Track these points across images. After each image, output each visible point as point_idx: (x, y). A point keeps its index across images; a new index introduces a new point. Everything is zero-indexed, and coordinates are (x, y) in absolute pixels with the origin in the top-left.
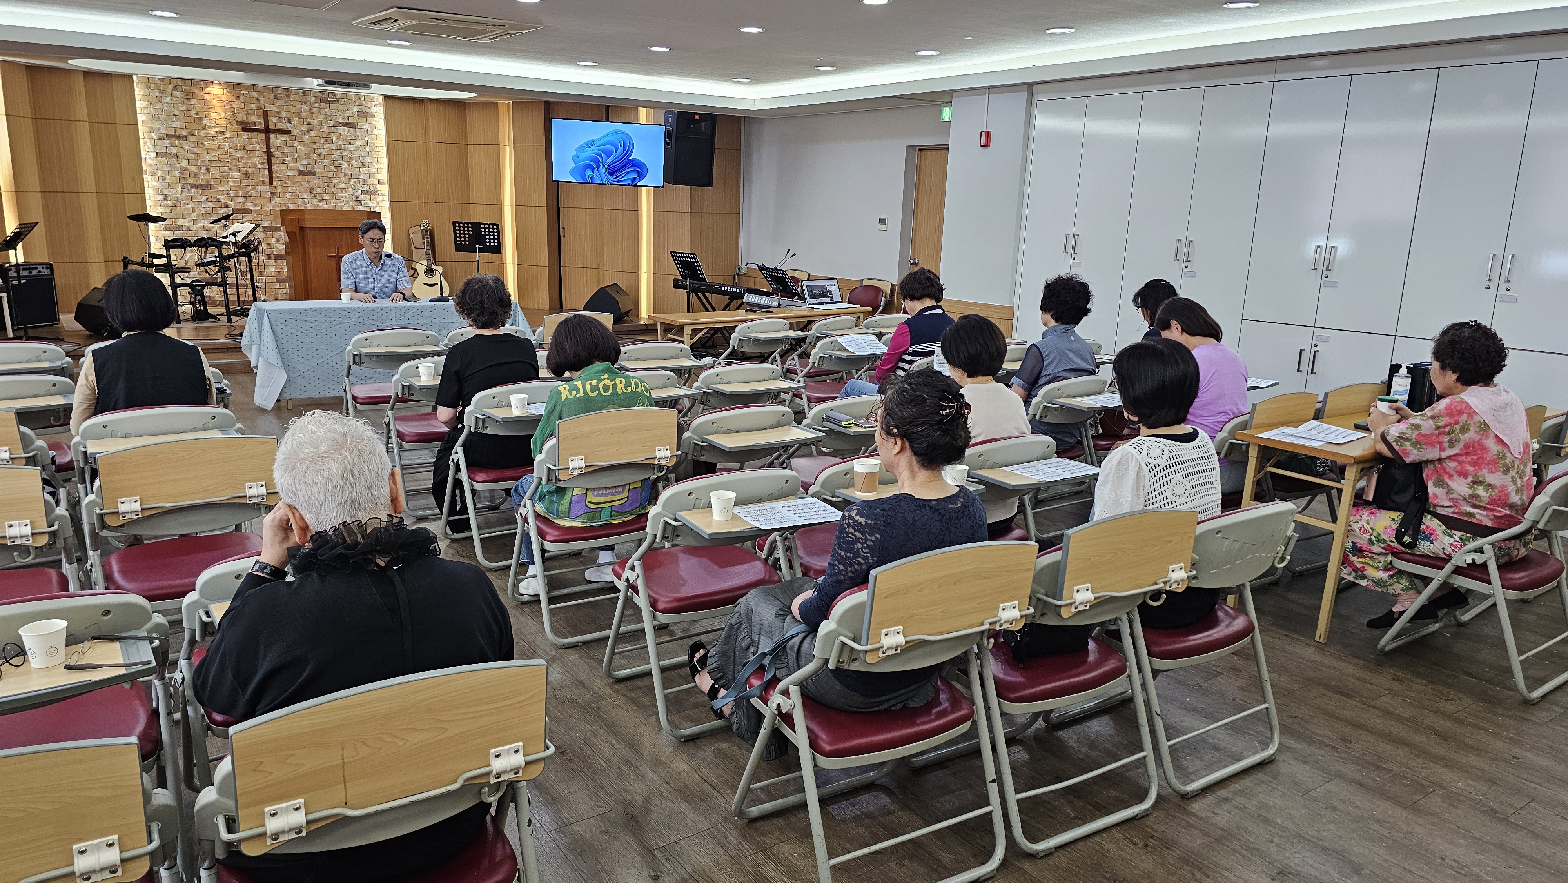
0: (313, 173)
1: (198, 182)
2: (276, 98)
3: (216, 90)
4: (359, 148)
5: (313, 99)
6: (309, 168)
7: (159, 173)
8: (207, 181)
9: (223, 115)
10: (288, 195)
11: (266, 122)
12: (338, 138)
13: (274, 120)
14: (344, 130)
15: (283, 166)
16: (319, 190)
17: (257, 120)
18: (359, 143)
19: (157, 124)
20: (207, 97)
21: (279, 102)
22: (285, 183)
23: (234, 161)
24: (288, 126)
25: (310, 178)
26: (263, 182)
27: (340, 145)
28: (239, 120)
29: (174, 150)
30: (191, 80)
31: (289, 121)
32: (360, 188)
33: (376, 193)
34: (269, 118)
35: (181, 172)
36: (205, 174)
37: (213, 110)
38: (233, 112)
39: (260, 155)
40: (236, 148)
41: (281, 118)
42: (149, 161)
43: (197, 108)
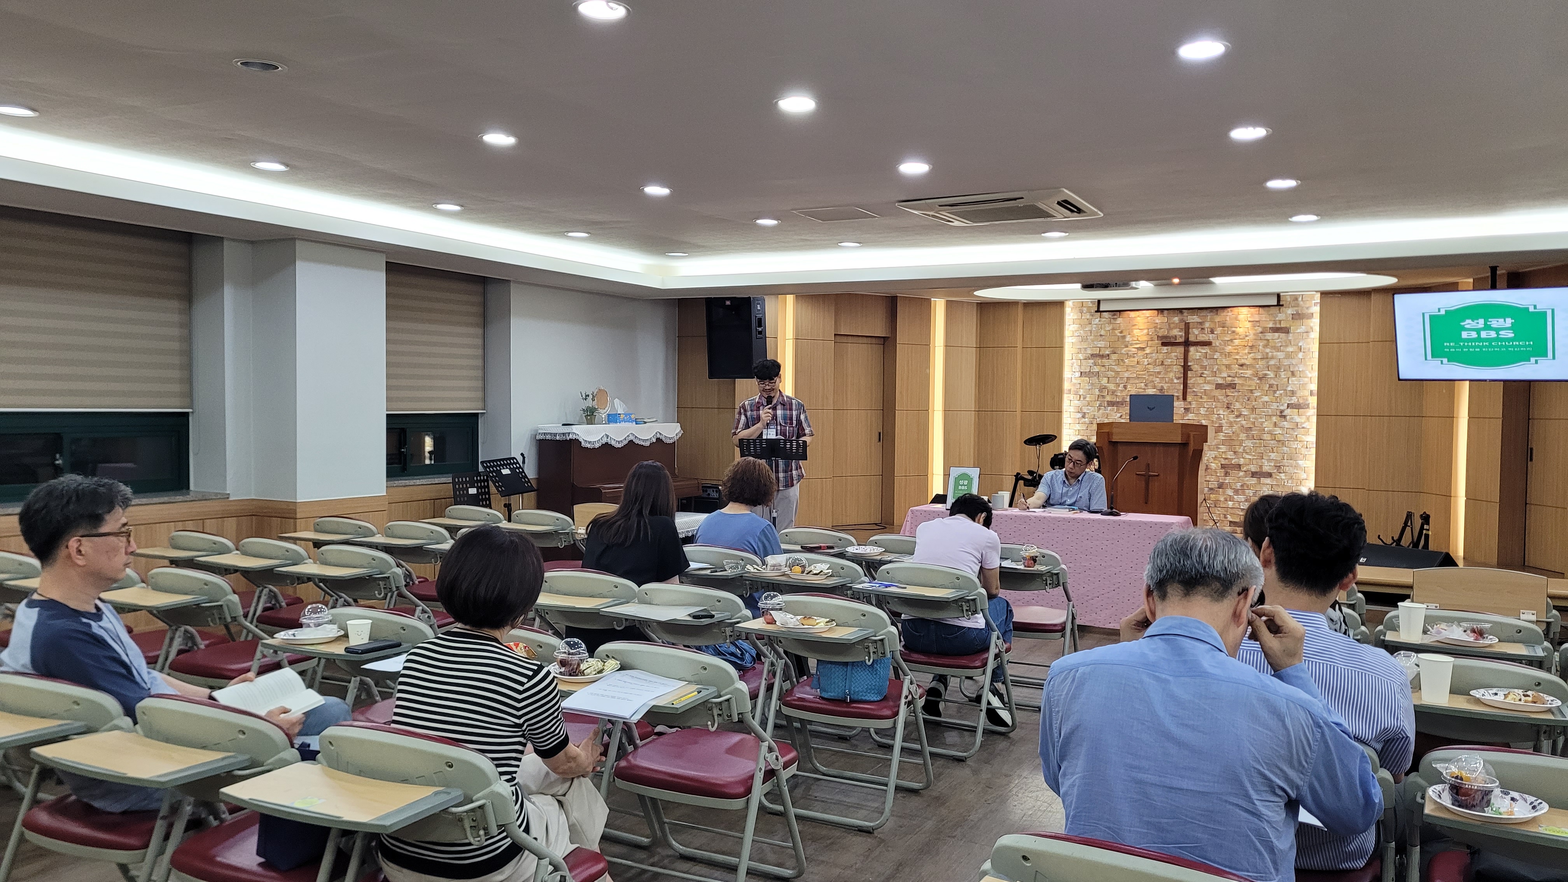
0: (1232, 386)
1: (1115, 400)
4: (1289, 356)
6: (1229, 380)
7: (1081, 392)
8: (1123, 398)
9: (1145, 331)
10: (1202, 411)
11: (1187, 333)
12: (1266, 346)
13: (1196, 332)
14: (1274, 336)
15: (1200, 380)
16: (1237, 405)
17: (1178, 333)
18: (1290, 349)
19: (1084, 345)
21: (1203, 313)
22: (1201, 398)
23: (1151, 377)
24: (1210, 337)
25: (1229, 392)
26: (1178, 398)
27: (1267, 353)
28: (1160, 334)
29: (1096, 369)
31: (1212, 332)
32: (1287, 400)
33: (1307, 406)
34: (1190, 330)
35: (1101, 390)
36: (1122, 391)
37: (1137, 327)
38: (1155, 327)
39: (1178, 369)
40: (1155, 364)
41: (1202, 329)
42: (1073, 380)
43: (1122, 328)
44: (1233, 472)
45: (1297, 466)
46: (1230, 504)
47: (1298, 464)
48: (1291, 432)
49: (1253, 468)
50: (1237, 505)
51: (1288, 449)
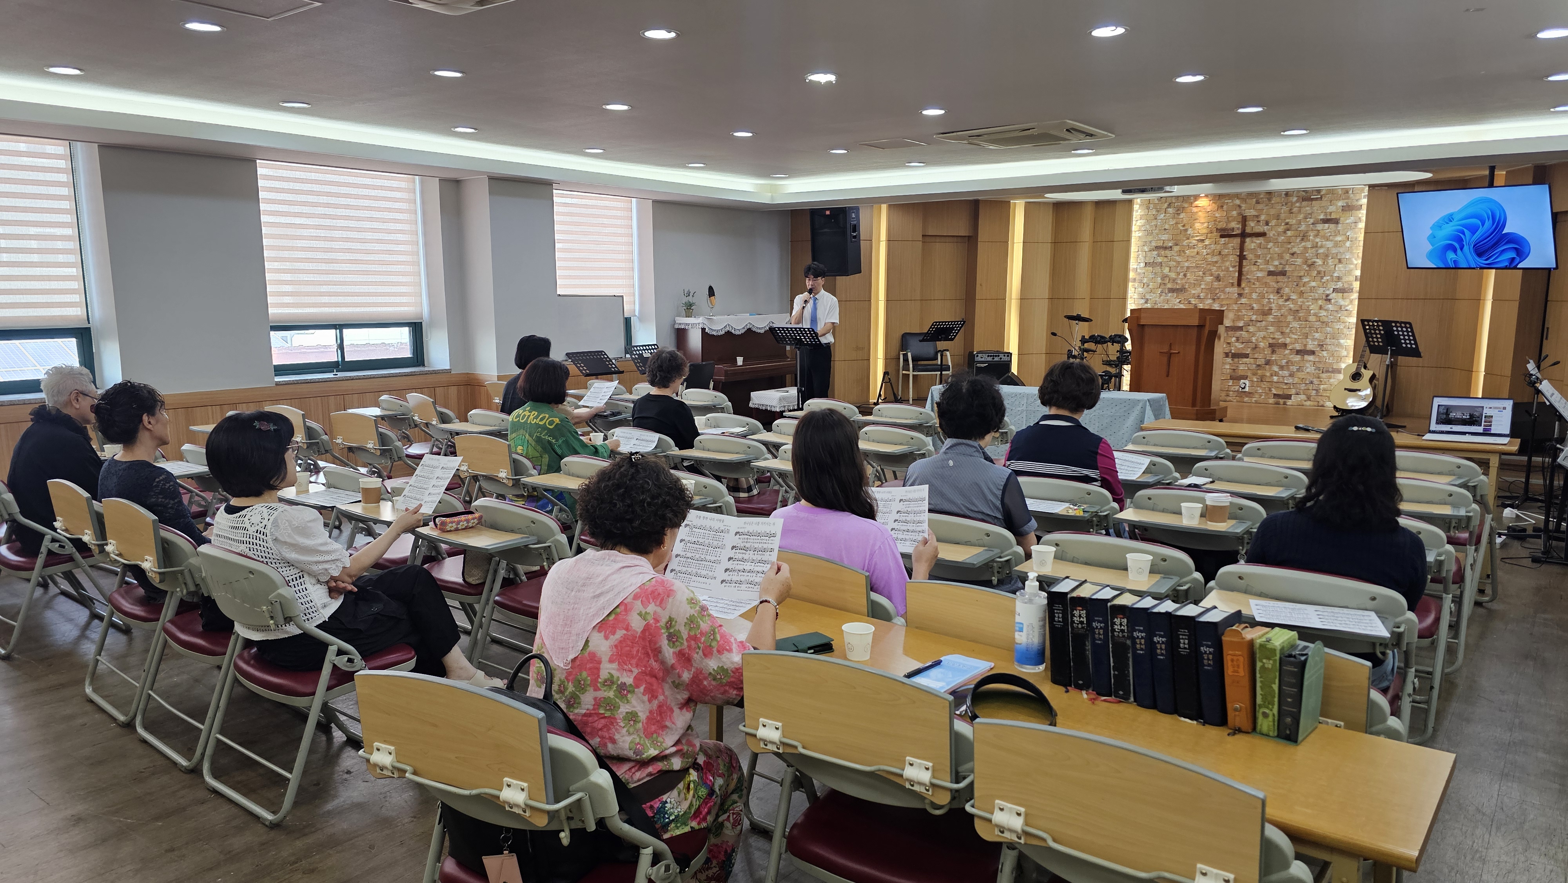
0: (1283, 273)
1: (1176, 287)
2: (1258, 202)
3: (1203, 202)
4: (1337, 244)
5: (1295, 199)
6: (1280, 268)
7: (1145, 280)
8: (1183, 286)
9: (1206, 225)
10: (1254, 296)
11: (1244, 227)
13: (1252, 224)
14: (1324, 226)
15: (1254, 268)
16: (1287, 290)
17: (1236, 226)
18: (1339, 239)
19: (1150, 238)
20: (1195, 210)
21: (1260, 207)
22: (1254, 284)
23: (1209, 266)
24: (1266, 228)
25: (1280, 278)
26: (1232, 284)
27: (1317, 243)
28: (1219, 227)
29: (1160, 260)
30: (1183, 196)
31: (1267, 224)
32: (1333, 286)
33: (1351, 290)
34: (1247, 223)
35: (1163, 279)
36: (1182, 279)
37: (1198, 221)
38: (1215, 221)
39: (1234, 259)
40: (1213, 254)
41: (1258, 221)
42: (1138, 270)
43: (1185, 221)
44: (1278, 351)
45: (1339, 345)
46: (1275, 378)
47: (1339, 342)
48: (1335, 314)
49: (1298, 347)
50: (1281, 380)
51: (1331, 329)
